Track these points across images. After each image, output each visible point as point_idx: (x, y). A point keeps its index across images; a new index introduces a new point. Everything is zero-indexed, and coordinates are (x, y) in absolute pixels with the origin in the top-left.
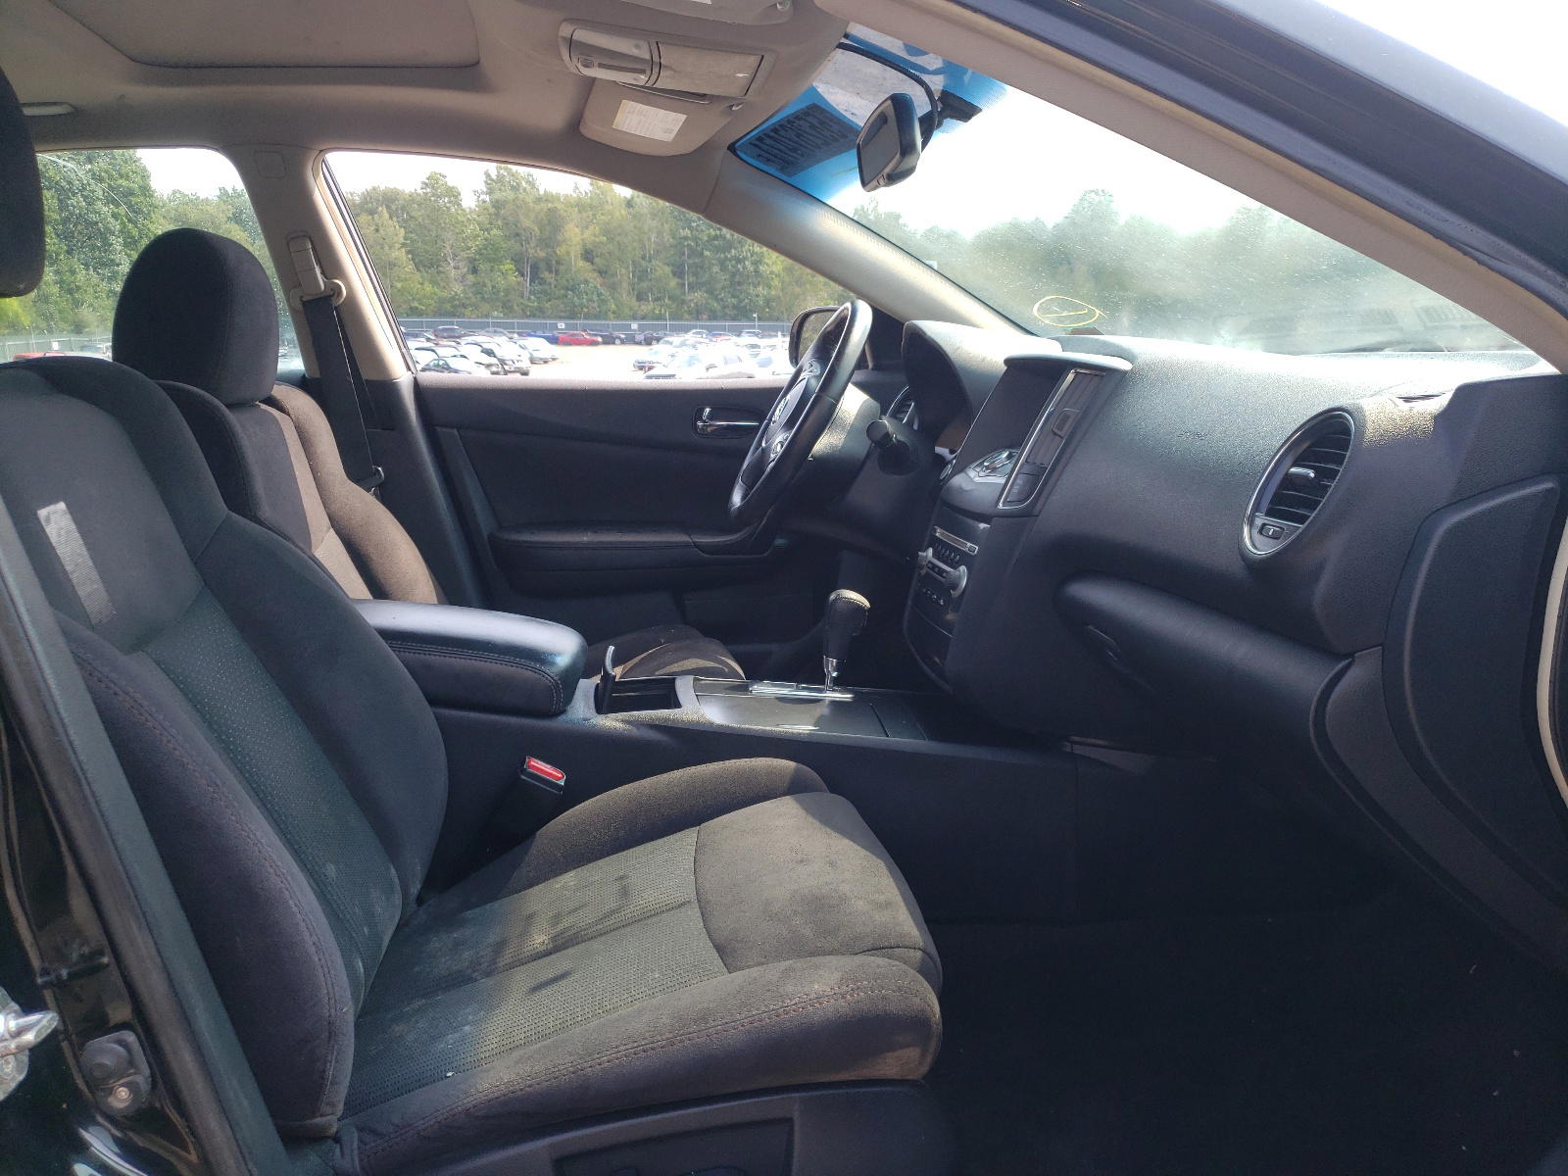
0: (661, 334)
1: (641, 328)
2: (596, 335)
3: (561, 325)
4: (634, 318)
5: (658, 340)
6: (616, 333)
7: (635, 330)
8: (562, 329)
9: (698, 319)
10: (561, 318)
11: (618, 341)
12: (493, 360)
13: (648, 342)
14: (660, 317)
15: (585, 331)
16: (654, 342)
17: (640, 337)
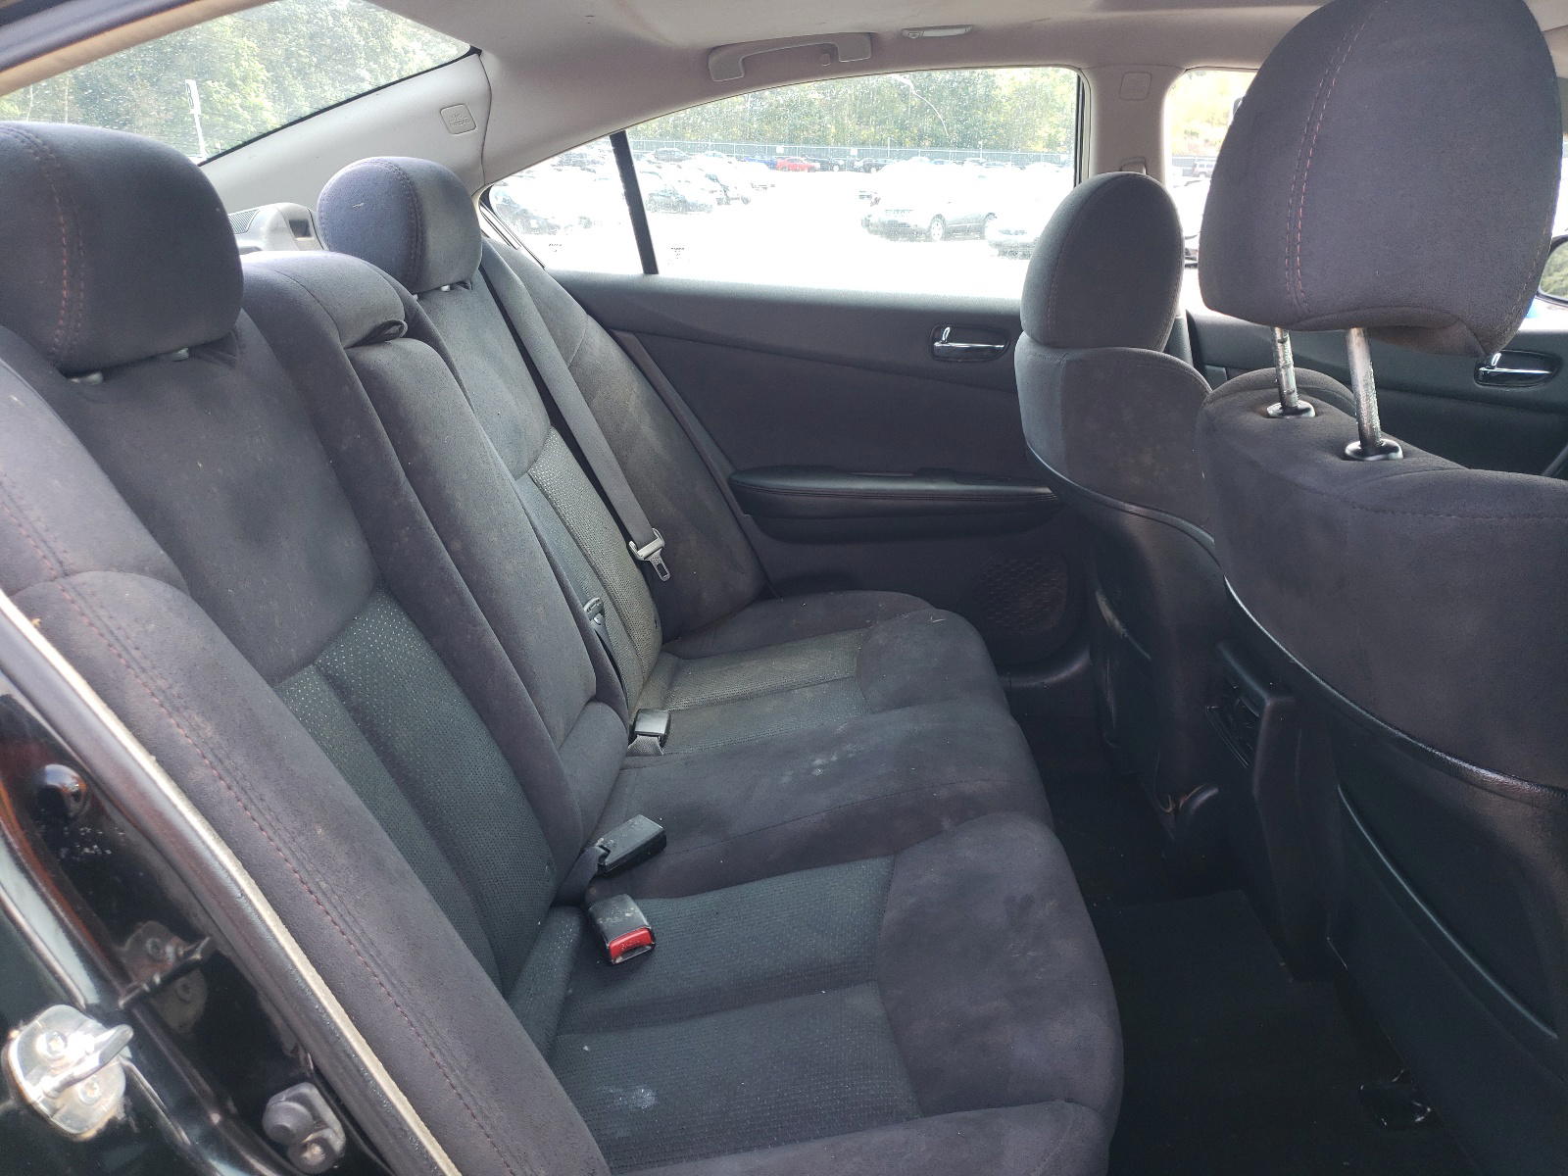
0: (880, 161)
1: (861, 156)
2: (814, 161)
3: (780, 149)
4: (855, 144)
5: (878, 167)
6: (834, 160)
7: (854, 156)
8: (780, 154)
9: (919, 146)
10: (780, 142)
11: (836, 168)
12: (717, 187)
13: (867, 169)
14: (880, 143)
15: (803, 156)
16: (873, 170)
17: (859, 164)
